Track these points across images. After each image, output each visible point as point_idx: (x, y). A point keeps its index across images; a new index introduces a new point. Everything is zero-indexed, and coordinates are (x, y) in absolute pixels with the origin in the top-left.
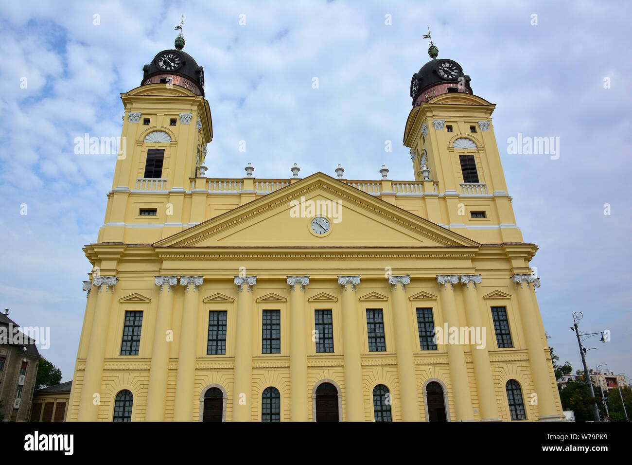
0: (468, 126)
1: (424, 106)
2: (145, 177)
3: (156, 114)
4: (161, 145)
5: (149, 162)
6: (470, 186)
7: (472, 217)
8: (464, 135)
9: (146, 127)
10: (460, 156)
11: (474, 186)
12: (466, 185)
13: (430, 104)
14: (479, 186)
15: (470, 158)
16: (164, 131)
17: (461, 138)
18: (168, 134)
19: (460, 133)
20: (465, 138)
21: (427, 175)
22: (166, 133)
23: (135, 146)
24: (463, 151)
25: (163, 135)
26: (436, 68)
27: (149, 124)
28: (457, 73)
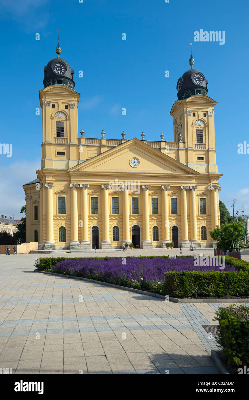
0: (202, 113)
1: (184, 102)
2: (57, 136)
3: (57, 103)
4: (62, 119)
5: (58, 128)
6: (199, 145)
7: (198, 159)
9: (54, 109)
10: (197, 130)
11: (201, 145)
12: (197, 144)
14: (203, 145)
15: (201, 131)
16: (63, 112)
17: (198, 120)
18: (65, 114)
19: (198, 117)
20: (201, 120)
21: (181, 139)
22: (64, 113)
23: (50, 120)
24: (198, 126)
25: (62, 114)
26: (192, 77)
27: (55, 108)
28: (202, 81)
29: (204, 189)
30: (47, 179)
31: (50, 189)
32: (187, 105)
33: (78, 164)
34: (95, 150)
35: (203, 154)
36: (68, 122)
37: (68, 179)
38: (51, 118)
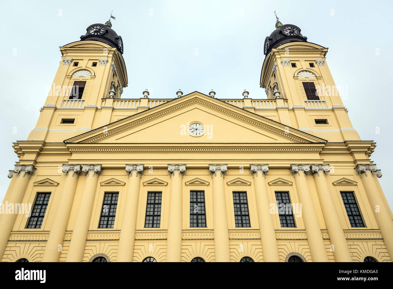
0: (308, 63)
1: (274, 51)
3: (83, 60)
4: (84, 78)
6: (312, 102)
7: (317, 123)
8: (305, 69)
9: (75, 67)
10: (303, 83)
11: (316, 102)
12: (309, 102)
13: (278, 49)
14: (320, 102)
15: (311, 84)
16: (87, 70)
17: (303, 71)
18: (90, 72)
19: (302, 67)
20: (306, 71)
21: (278, 95)
24: (305, 79)
25: (85, 72)
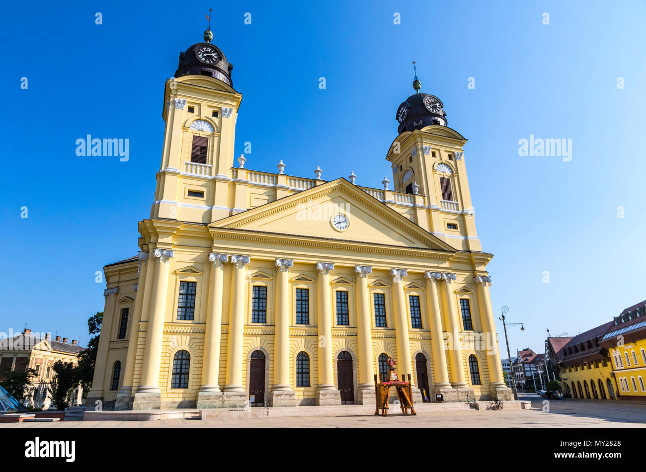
0: (447, 154)
1: (417, 132)
2: (192, 161)
3: (199, 104)
4: (205, 133)
5: (194, 147)
6: (447, 203)
7: (448, 227)
8: (444, 162)
9: (191, 114)
10: (441, 178)
11: (450, 203)
12: (443, 202)
13: (421, 132)
14: (453, 203)
15: (447, 181)
16: (207, 121)
17: (441, 163)
18: (211, 124)
19: (441, 159)
20: (445, 164)
21: (417, 190)
22: (209, 123)
23: (182, 131)
24: (442, 174)
25: (206, 124)
26: (425, 101)
27: (193, 112)
28: (439, 108)
29: (464, 281)
30: (160, 240)
31: (165, 261)
32: (421, 138)
33: (231, 216)
34: (264, 194)
35: (455, 220)
36: (216, 139)
37: (205, 243)
38: (183, 129)
